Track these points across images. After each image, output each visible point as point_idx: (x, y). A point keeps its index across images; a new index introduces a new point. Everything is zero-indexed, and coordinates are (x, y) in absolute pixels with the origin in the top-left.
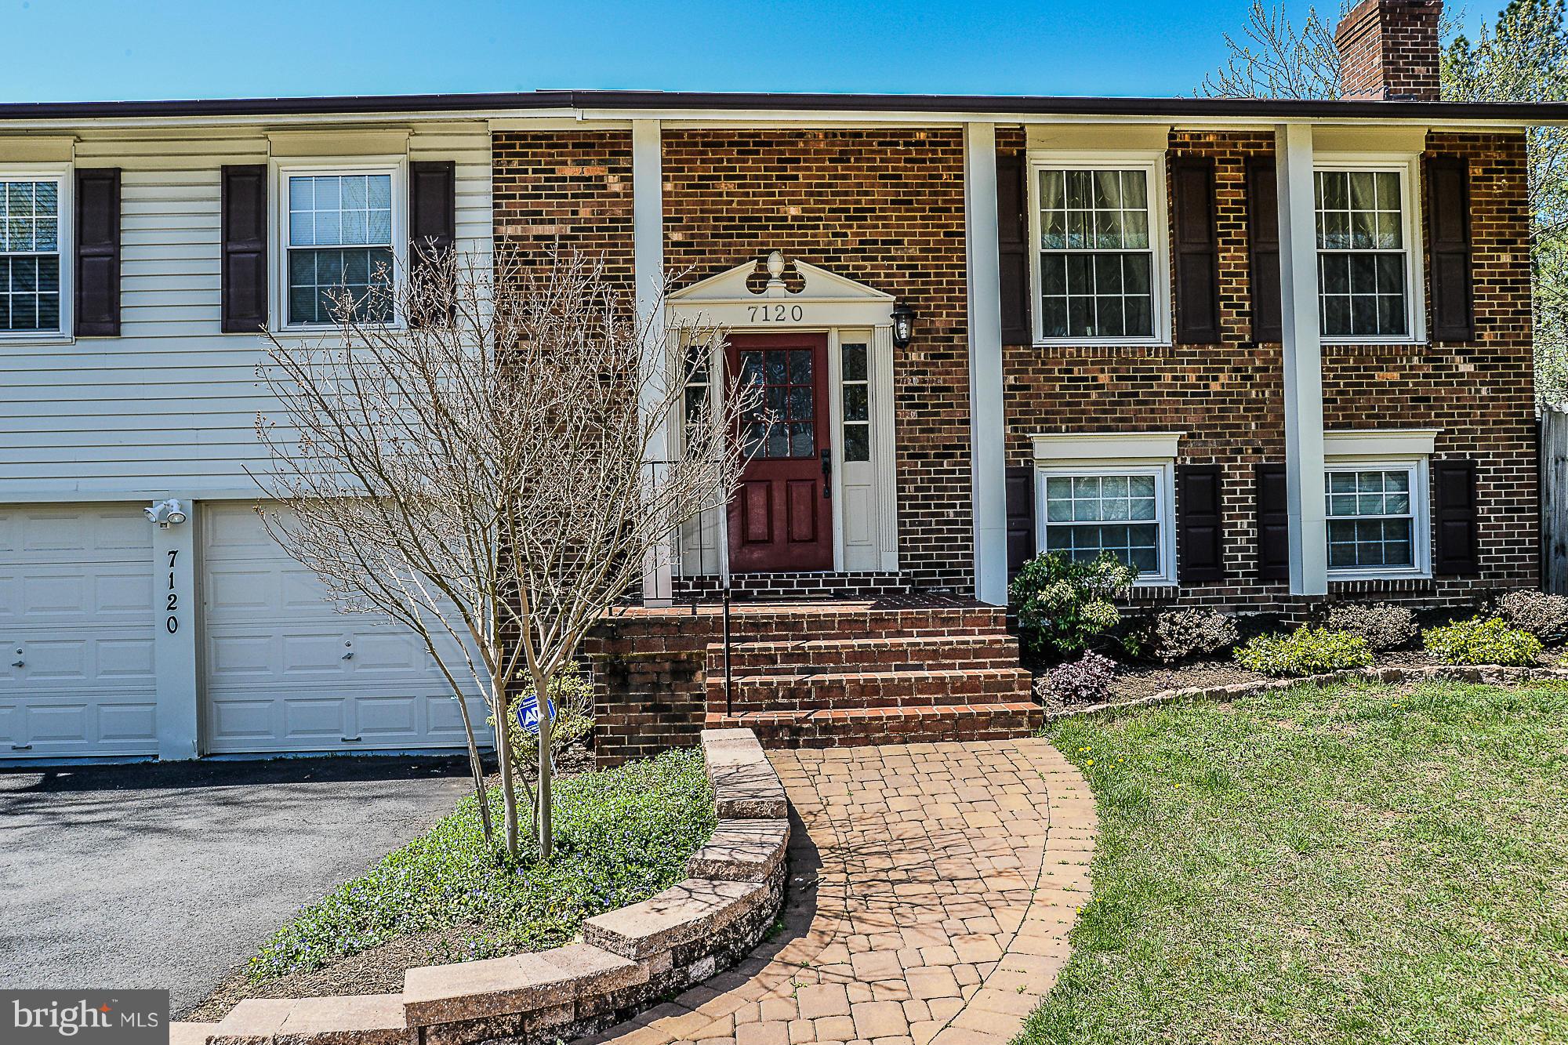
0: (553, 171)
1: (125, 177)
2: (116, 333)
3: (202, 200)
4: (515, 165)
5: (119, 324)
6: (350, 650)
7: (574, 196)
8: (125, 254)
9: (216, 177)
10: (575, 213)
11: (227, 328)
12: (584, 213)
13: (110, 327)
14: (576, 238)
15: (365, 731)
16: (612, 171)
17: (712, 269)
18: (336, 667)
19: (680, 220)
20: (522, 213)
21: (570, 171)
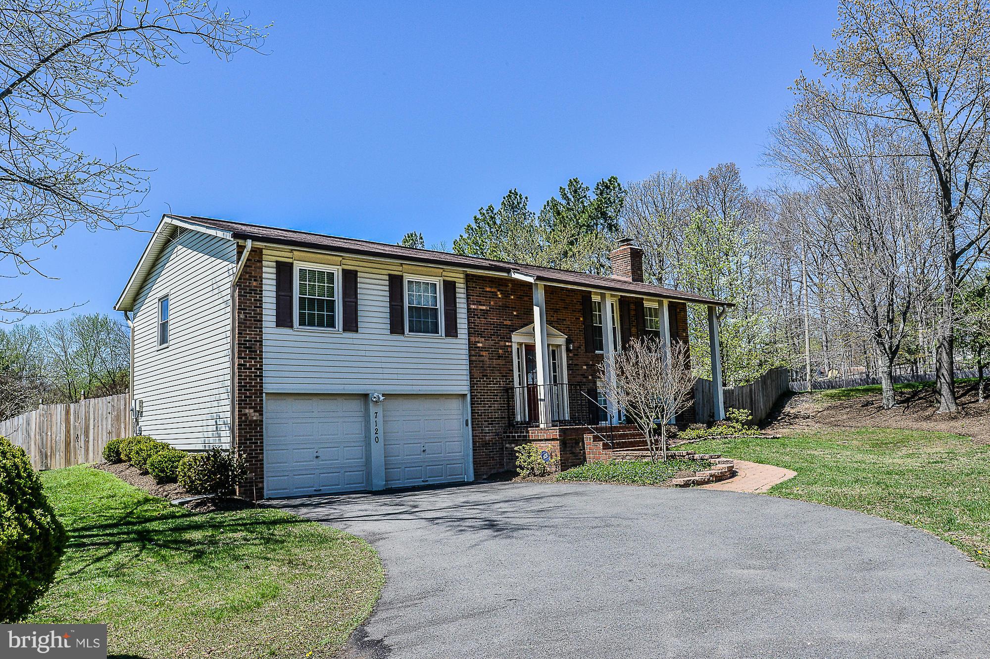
0: (484, 289)
1: (359, 274)
2: (357, 331)
3: (382, 285)
4: (474, 286)
5: (357, 327)
6: (424, 449)
7: (489, 297)
8: (359, 302)
9: (387, 278)
10: (490, 303)
11: (391, 333)
12: (492, 303)
13: (355, 329)
14: (490, 311)
15: (429, 477)
16: (499, 290)
17: (524, 324)
18: (420, 455)
19: (515, 308)
20: (477, 301)
21: (488, 289)
